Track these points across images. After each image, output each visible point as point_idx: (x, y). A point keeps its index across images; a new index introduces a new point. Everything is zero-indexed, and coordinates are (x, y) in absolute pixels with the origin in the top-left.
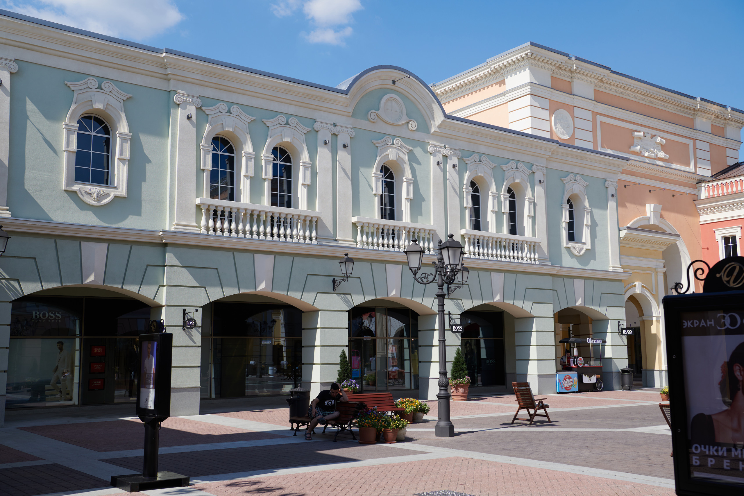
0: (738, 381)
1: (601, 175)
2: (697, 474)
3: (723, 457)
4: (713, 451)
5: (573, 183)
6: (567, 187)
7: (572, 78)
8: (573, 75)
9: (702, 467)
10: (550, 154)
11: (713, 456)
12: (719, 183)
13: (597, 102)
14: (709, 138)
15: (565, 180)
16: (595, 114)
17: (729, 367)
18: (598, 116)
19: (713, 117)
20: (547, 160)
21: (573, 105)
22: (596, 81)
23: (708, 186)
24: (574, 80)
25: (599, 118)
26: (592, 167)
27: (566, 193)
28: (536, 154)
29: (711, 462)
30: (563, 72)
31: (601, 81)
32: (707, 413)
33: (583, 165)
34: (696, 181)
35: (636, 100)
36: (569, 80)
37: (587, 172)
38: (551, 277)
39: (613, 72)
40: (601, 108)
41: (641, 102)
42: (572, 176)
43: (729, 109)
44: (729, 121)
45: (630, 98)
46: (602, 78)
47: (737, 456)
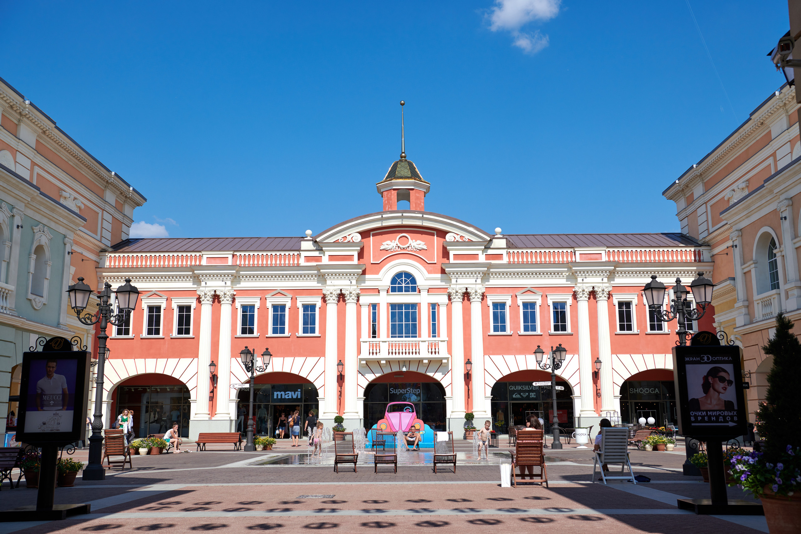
0: (710, 383)
1: (62, 230)
2: (693, 424)
3: (704, 416)
4: (700, 413)
5: (41, 234)
6: (37, 236)
7: (19, 121)
8: (21, 118)
9: (697, 421)
10: (29, 200)
11: (700, 416)
12: (117, 255)
13: (38, 153)
14: (112, 211)
15: (36, 229)
16: (34, 164)
17: (706, 378)
18: (36, 167)
19: (119, 193)
20: (25, 206)
21: (16, 149)
22: (41, 131)
23: (110, 256)
24: (22, 124)
25: (37, 170)
26: (57, 221)
27: (35, 242)
28: (18, 197)
29: (699, 418)
30: (14, 113)
31: (44, 132)
32: (696, 398)
33: (51, 217)
34: (100, 249)
35: (66, 160)
36: (16, 122)
37: (53, 225)
38: (14, 329)
39: (57, 127)
40: (39, 160)
41: (70, 163)
42: (41, 226)
43: (131, 189)
44: (128, 200)
45: (62, 156)
46: (47, 130)
47: (710, 415)
